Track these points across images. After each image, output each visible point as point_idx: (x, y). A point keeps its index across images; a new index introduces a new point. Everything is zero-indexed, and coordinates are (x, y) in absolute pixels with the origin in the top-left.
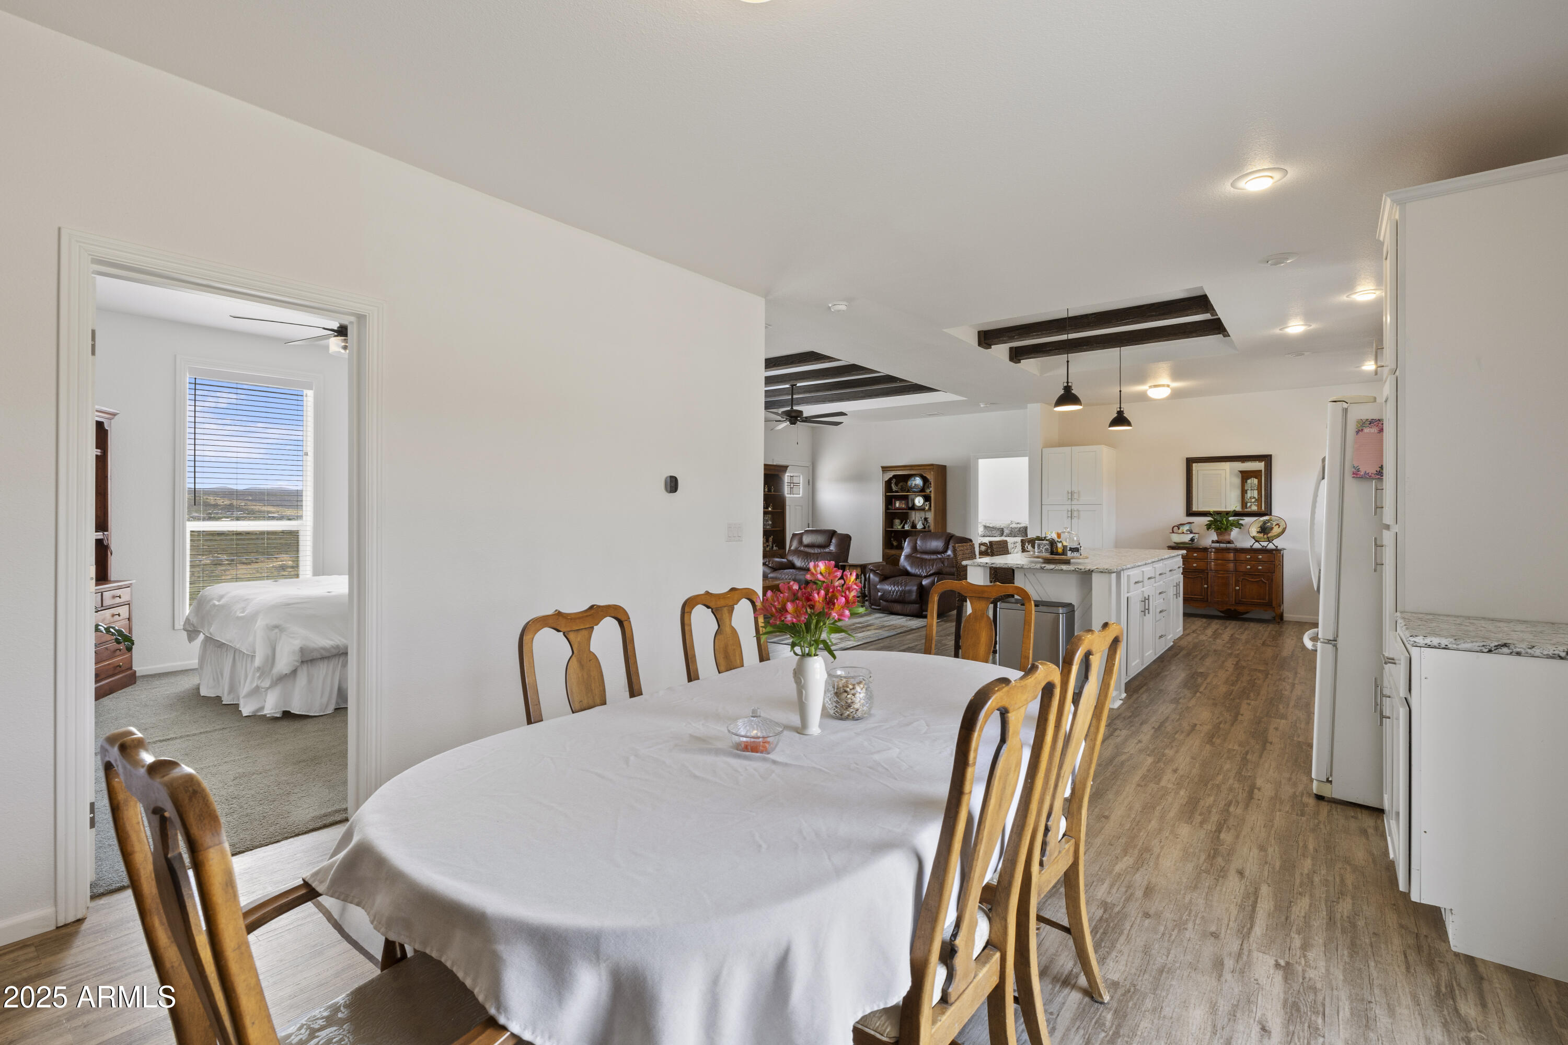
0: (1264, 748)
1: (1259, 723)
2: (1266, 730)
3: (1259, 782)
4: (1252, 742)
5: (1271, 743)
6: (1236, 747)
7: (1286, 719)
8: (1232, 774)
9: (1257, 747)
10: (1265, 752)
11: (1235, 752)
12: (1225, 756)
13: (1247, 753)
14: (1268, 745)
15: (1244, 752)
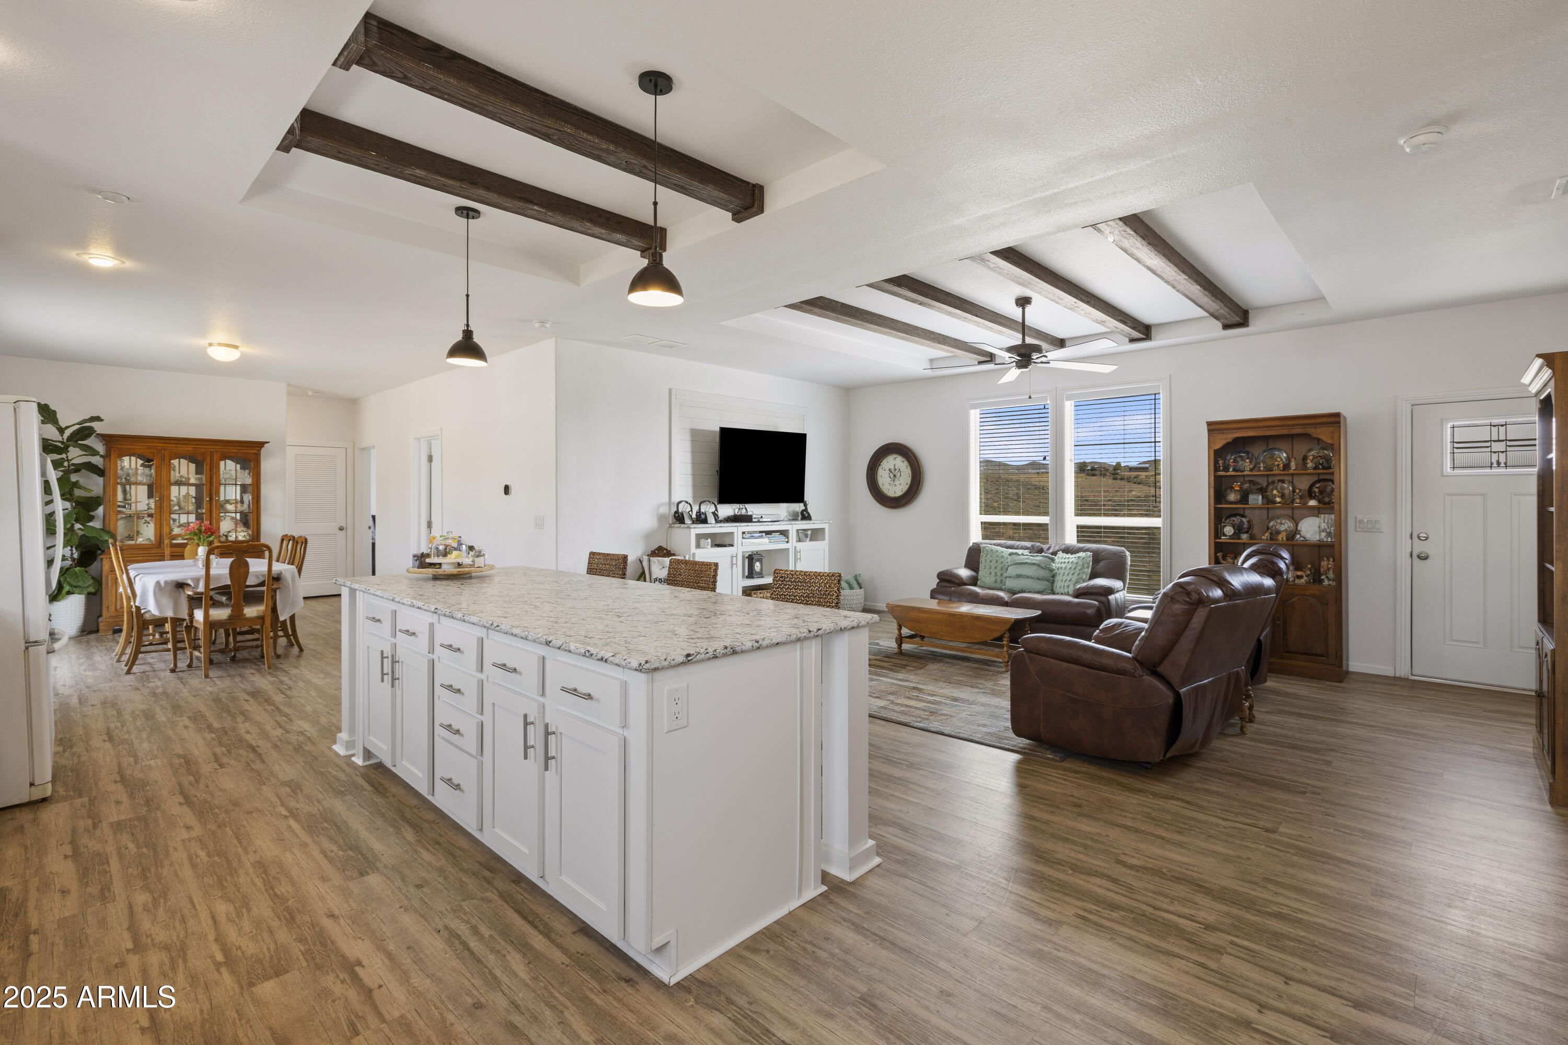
0: (120, 772)
1: (148, 802)
2: (131, 795)
3: (108, 745)
4: (141, 776)
5: (116, 782)
6: (152, 763)
7: (112, 824)
8: (136, 743)
9: (129, 772)
10: (117, 770)
11: (149, 758)
12: (156, 752)
13: (136, 762)
14: (118, 779)
15: (140, 761)
